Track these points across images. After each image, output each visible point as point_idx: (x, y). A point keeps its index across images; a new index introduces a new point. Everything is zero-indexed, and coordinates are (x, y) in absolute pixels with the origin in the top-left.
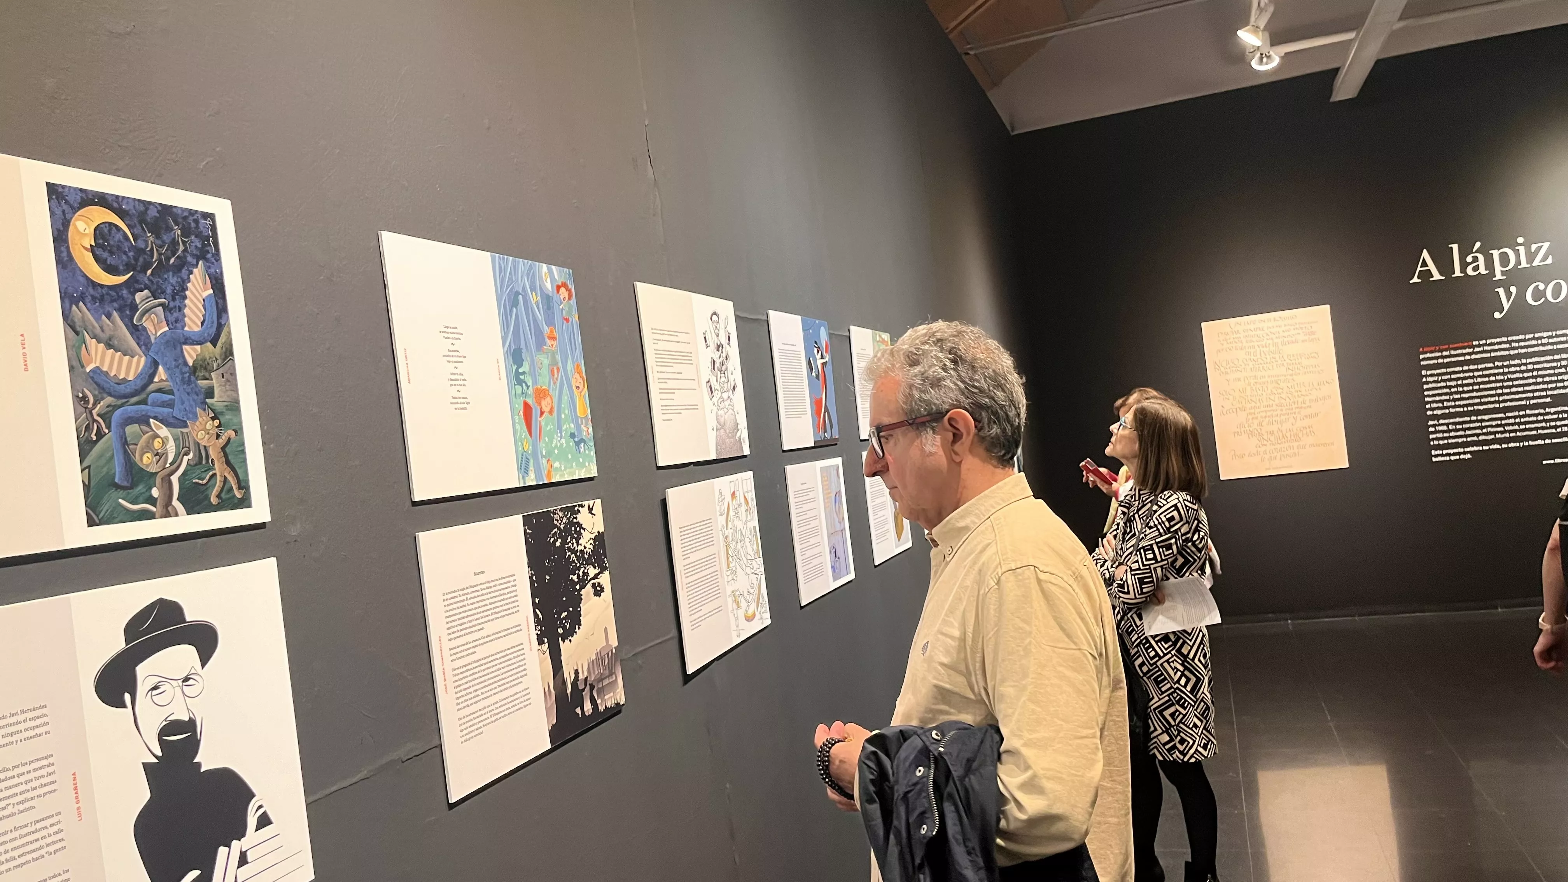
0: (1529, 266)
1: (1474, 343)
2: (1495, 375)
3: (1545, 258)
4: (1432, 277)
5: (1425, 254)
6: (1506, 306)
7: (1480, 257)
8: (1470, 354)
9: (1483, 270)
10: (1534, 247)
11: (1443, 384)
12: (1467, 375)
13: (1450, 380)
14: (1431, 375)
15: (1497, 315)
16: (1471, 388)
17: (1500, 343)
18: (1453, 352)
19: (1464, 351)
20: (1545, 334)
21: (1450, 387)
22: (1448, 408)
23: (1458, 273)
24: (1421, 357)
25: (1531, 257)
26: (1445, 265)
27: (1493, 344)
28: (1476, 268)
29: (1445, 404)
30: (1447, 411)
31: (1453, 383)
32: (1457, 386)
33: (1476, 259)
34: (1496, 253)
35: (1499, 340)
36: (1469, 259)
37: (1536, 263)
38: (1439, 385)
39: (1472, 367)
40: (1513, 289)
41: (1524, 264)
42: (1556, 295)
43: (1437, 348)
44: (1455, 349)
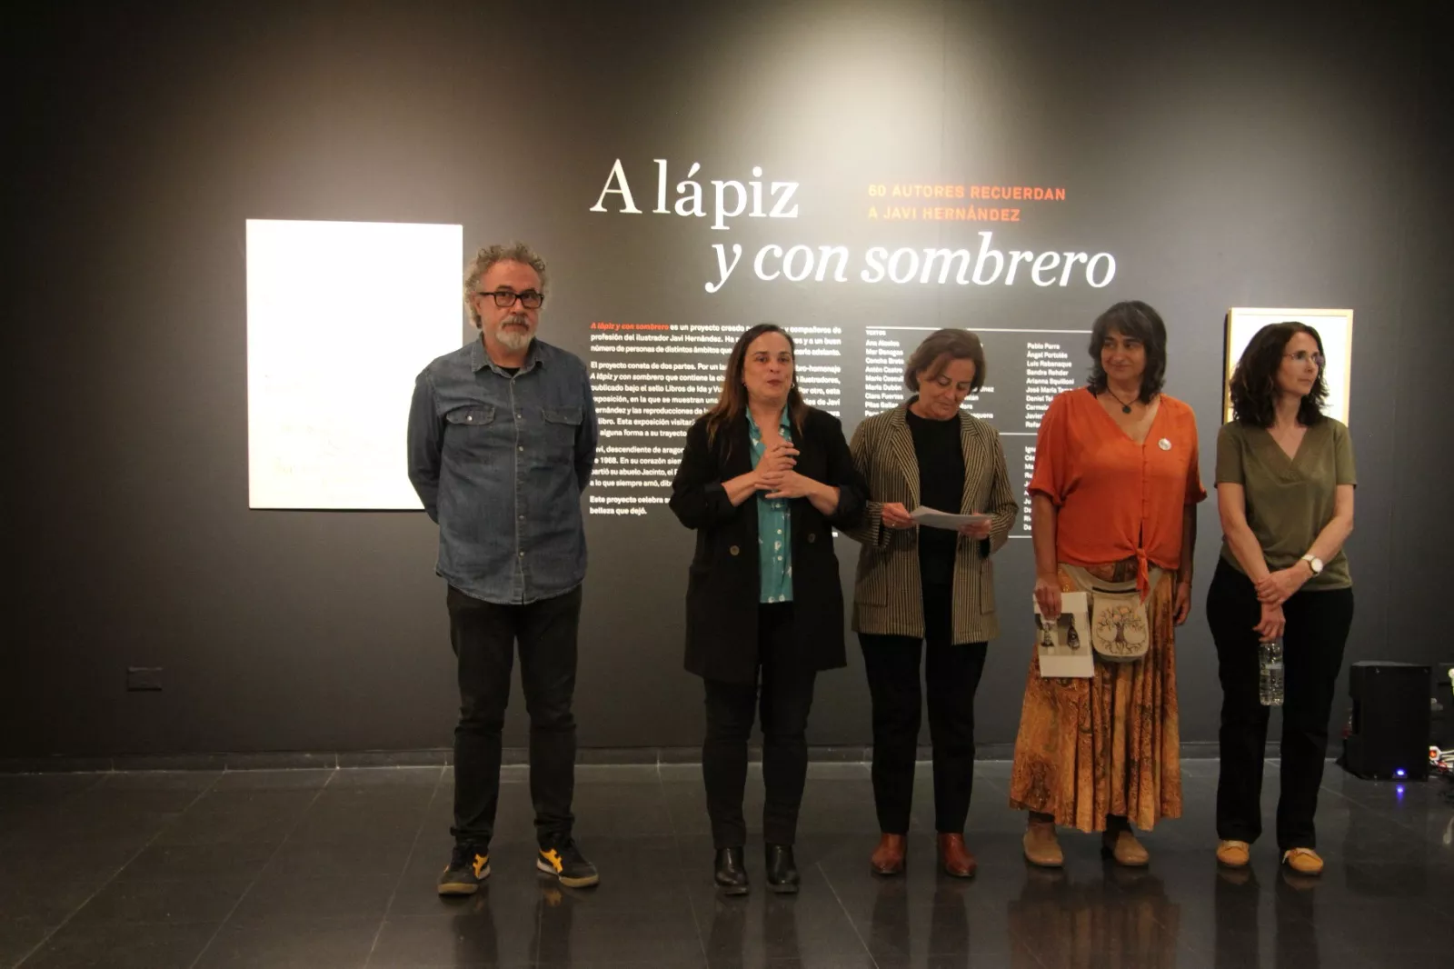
0: (764, 215)
1: (674, 327)
2: (695, 384)
3: (787, 209)
4: (624, 207)
5: (618, 168)
6: (725, 275)
7: (697, 188)
8: (663, 344)
9: (697, 210)
10: (775, 186)
11: (619, 388)
12: (655, 377)
13: (630, 383)
14: (605, 371)
15: (710, 288)
16: (658, 400)
17: (707, 334)
18: (639, 338)
19: (656, 338)
21: (628, 395)
22: (622, 428)
23: (661, 208)
24: (593, 337)
25: (769, 202)
26: (644, 192)
27: (697, 333)
28: (688, 206)
29: (619, 420)
30: (620, 433)
31: (634, 389)
32: (638, 394)
33: (690, 190)
34: (720, 186)
35: (707, 328)
36: (681, 188)
37: (776, 213)
38: (613, 388)
39: (664, 366)
40: (737, 249)
41: (757, 212)
42: (796, 269)
43: (618, 327)
44: (644, 333)
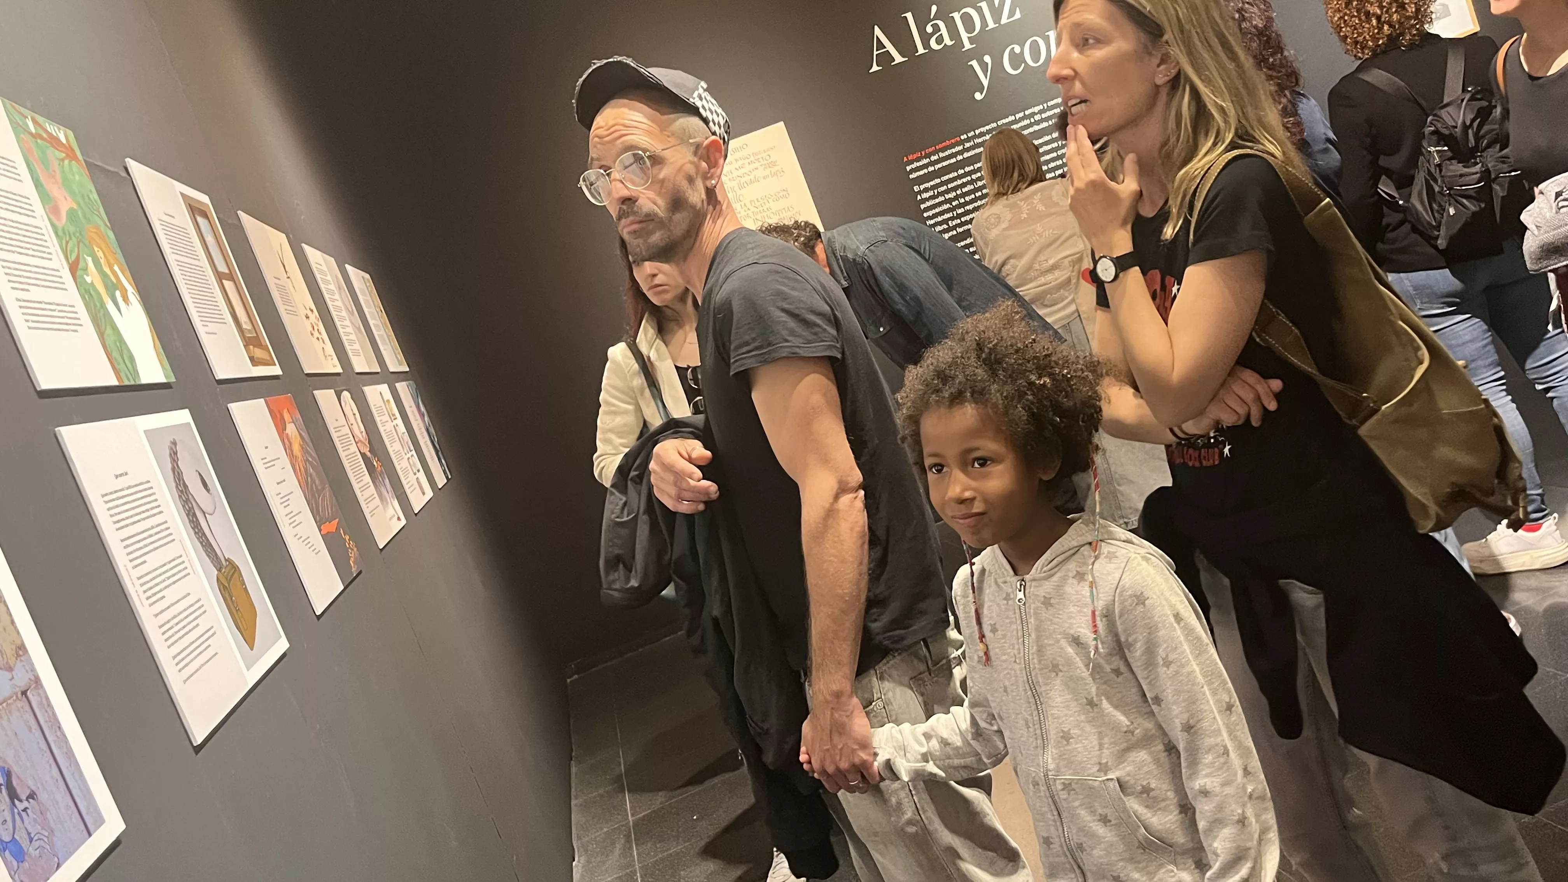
0: (997, 25)
1: (963, 137)
3: (1012, 14)
4: (893, 60)
5: (877, 31)
6: (985, 82)
7: (941, 24)
8: (960, 153)
10: (996, 1)
11: (941, 199)
12: (965, 180)
13: (948, 191)
14: (926, 190)
15: (978, 96)
16: (973, 196)
18: (942, 155)
19: (954, 150)
20: (1036, 109)
21: (949, 201)
22: (954, 228)
23: (921, 50)
24: (908, 168)
25: (996, 14)
26: (904, 42)
28: (940, 40)
29: (950, 222)
30: (955, 232)
31: (952, 195)
32: (956, 198)
33: (936, 28)
34: (956, 16)
36: (929, 29)
37: (1004, 20)
38: (937, 201)
39: (967, 169)
40: (987, 59)
41: (991, 25)
42: (1035, 55)
43: (923, 153)
44: (943, 150)
